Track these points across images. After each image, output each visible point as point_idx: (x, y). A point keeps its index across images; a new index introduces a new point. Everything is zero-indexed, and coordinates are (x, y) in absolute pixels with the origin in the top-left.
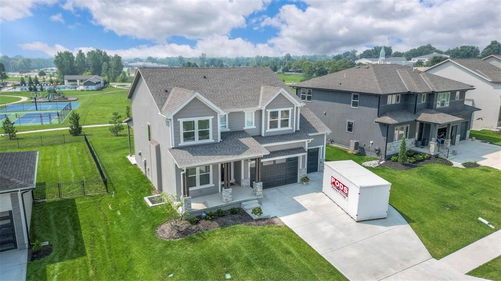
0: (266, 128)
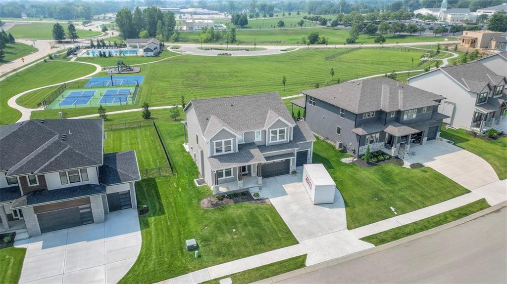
0: (269, 141)
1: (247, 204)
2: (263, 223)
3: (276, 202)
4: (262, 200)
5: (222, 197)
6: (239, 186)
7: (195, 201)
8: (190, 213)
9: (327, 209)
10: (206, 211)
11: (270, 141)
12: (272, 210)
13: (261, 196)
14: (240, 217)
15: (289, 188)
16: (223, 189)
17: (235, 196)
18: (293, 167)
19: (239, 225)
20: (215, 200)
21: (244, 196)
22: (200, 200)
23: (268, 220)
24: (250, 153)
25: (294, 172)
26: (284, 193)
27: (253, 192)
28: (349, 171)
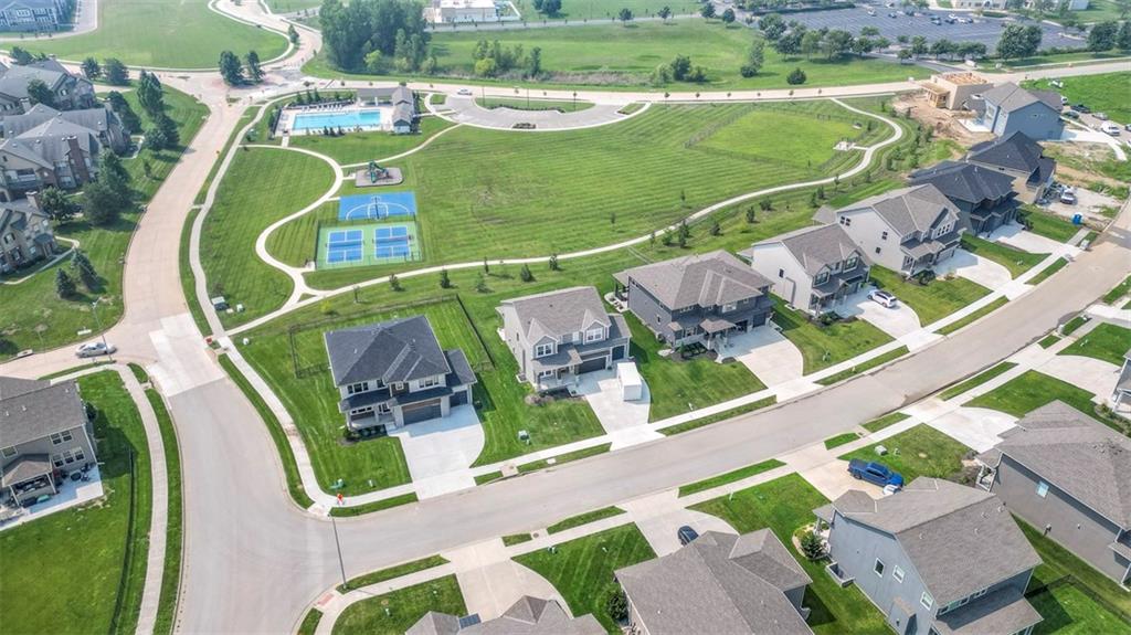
1: (565, 400)
2: (579, 416)
3: (590, 398)
4: (579, 397)
5: (543, 394)
6: (558, 384)
7: (520, 398)
8: (517, 408)
9: (634, 406)
10: (531, 407)
11: (586, 341)
12: (587, 406)
13: (578, 393)
14: (560, 412)
15: (603, 384)
16: (544, 387)
17: (553, 393)
18: (608, 363)
19: (560, 420)
20: (538, 397)
21: (561, 393)
22: (524, 397)
23: (583, 415)
24: (568, 355)
25: (610, 368)
26: (599, 390)
27: (570, 389)
28: (663, 365)
